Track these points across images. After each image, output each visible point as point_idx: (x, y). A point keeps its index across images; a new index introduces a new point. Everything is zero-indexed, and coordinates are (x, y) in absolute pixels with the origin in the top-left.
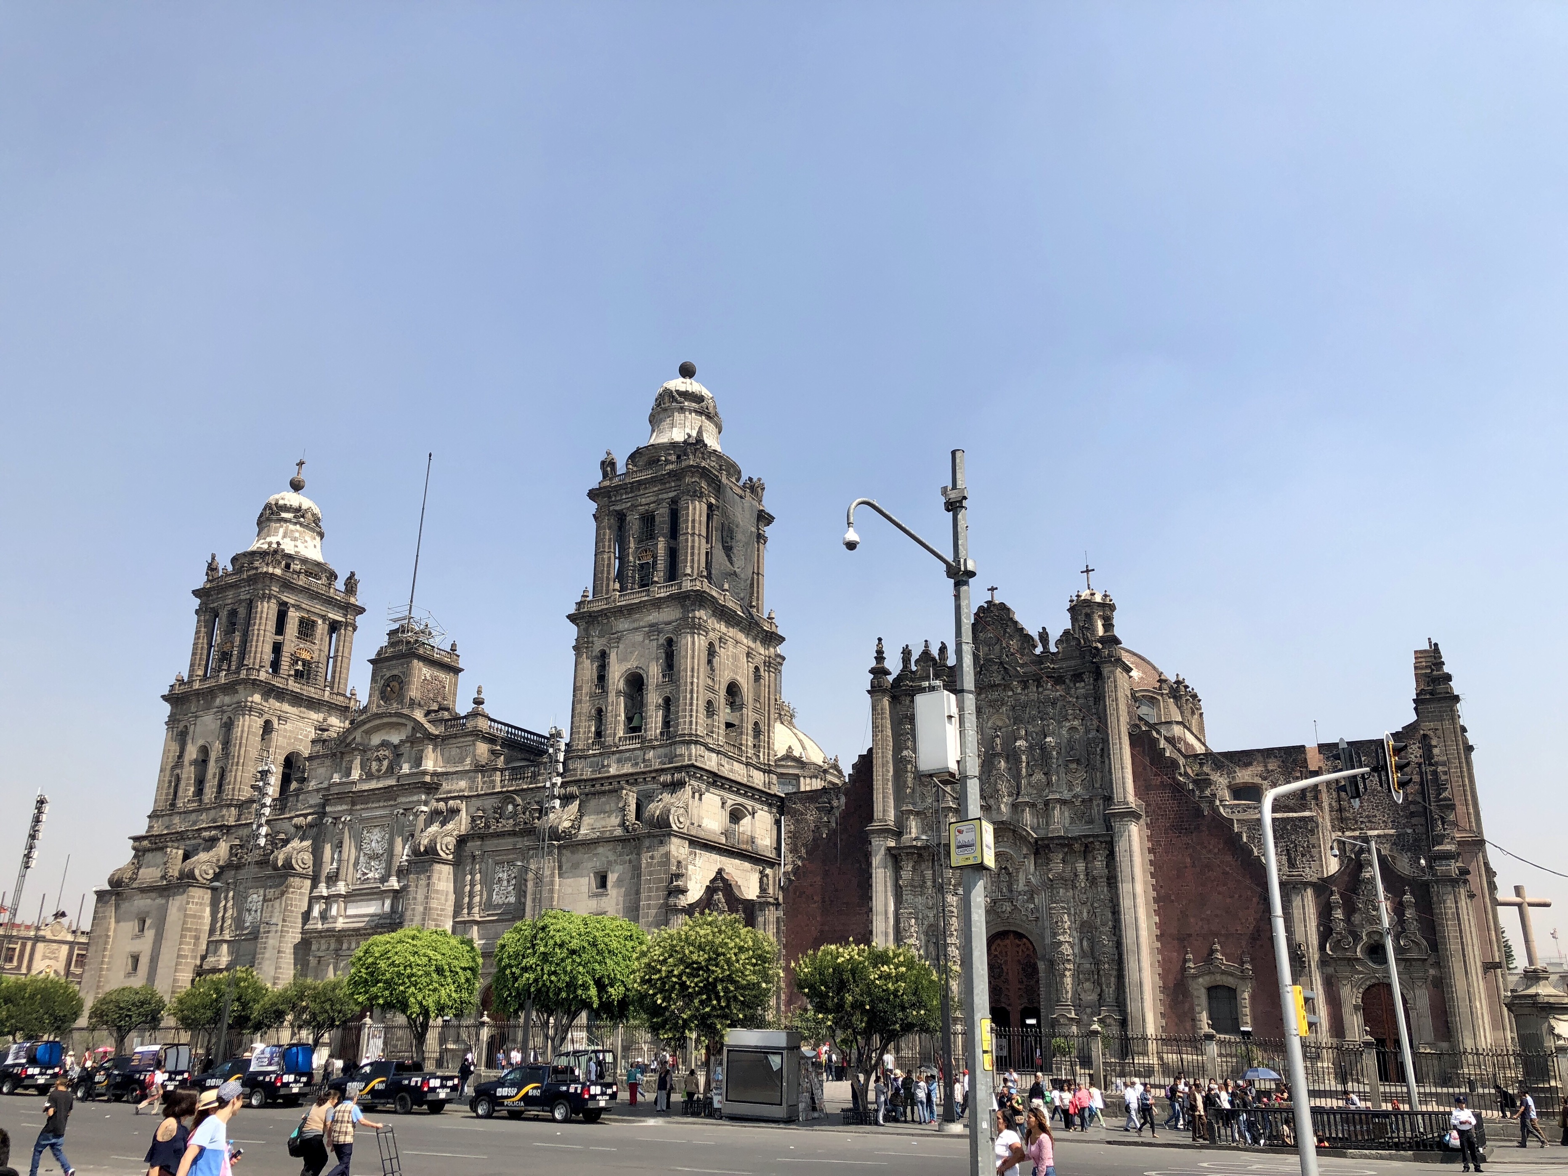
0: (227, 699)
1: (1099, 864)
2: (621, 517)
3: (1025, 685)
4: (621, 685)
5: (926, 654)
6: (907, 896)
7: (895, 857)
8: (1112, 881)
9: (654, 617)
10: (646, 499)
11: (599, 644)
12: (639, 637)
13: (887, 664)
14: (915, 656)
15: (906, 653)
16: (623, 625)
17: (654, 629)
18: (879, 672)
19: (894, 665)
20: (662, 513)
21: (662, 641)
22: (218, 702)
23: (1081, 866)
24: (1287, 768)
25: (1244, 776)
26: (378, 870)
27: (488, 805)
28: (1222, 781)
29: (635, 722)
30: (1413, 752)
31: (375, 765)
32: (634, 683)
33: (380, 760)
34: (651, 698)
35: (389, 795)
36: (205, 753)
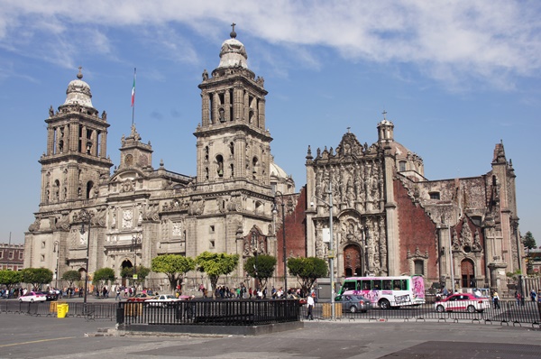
1: (382, 223)
2: (211, 95)
3: (359, 163)
4: (214, 159)
7: (315, 221)
8: (386, 228)
9: (226, 134)
11: (205, 144)
12: (220, 142)
14: (322, 151)
15: (319, 150)
16: (213, 137)
17: (226, 139)
18: (309, 158)
19: (314, 155)
20: (227, 94)
21: (229, 143)
23: (376, 223)
24: (448, 187)
25: (434, 189)
26: (130, 225)
27: (169, 202)
28: (427, 191)
29: (221, 173)
30: (490, 181)
31: (125, 188)
32: (220, 158)
33: (127, 186)
34: (226, 164)
35: (132, 198)
36: (58, 182)
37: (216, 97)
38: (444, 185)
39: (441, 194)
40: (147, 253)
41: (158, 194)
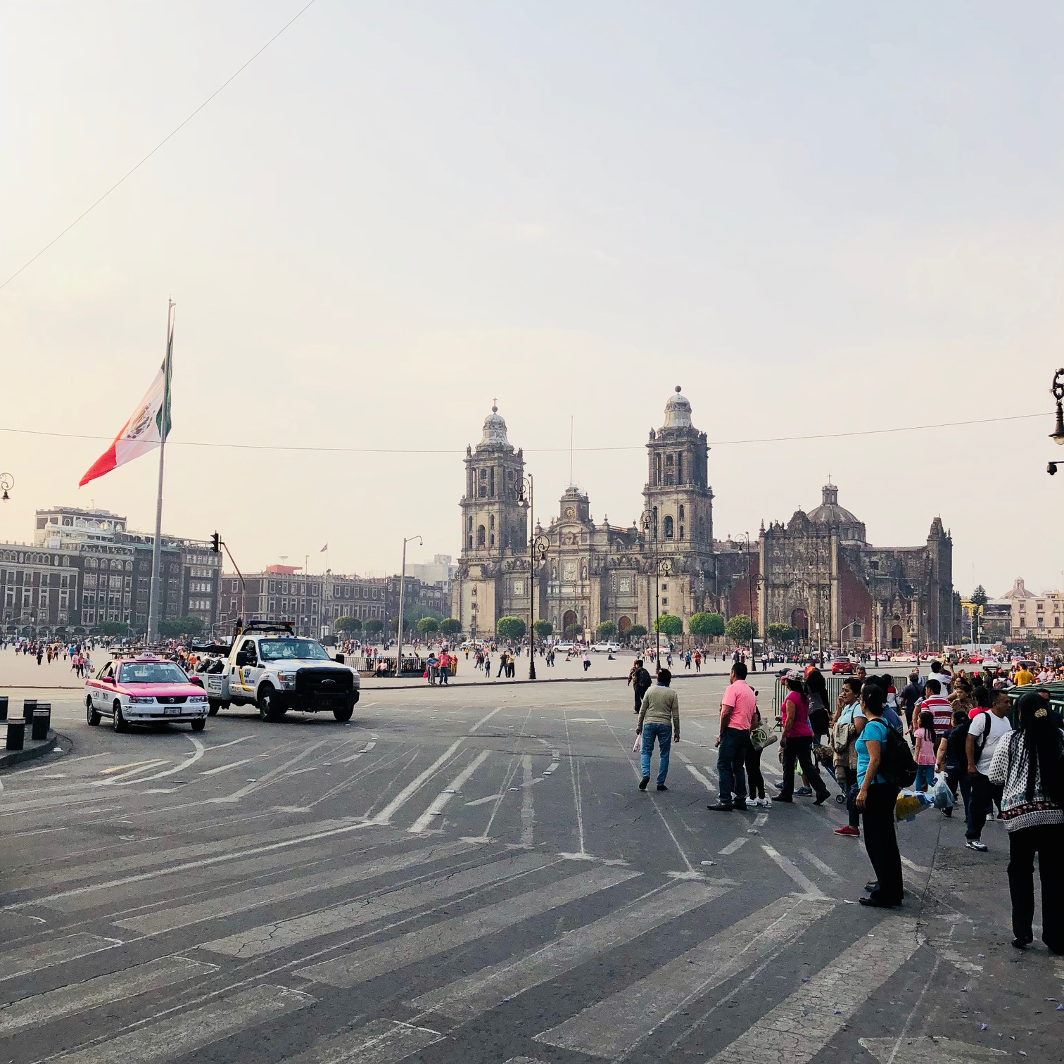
0: (491, 508)
2: (659, 455)
3: (808, 538)
4: (664, 519)
5: (777, 525)
6: (769, 598)
7: (766, 587)
8: (829, 597)
9: (675, 497)
10: (669, 450)
11: (654, 504)
12: (669, 503)
13: (765, 527)
14: (774, 525)
15: (771, 524)
16: (664, 498)
17: (677, 501)
18: (763, 530)
20: (675, 457)
21: (679, 505)
22: (485, 508)
23: (821, 592)
24: (887, 557)
25: (874, 559)
26: (573, 578)
27: (615, 557)
28: (867, 560)
29: (669, 533)
30: (925, 555)
31: (567, 540)
32: (669, 520)
33: (569, 538)
34: (675, 526)
35: (575, 551)
36: (482, 528)
37: (664, 457)
38: (883, 555)
39: (880, 564)
40: (595, 607)
41: (604, 549)
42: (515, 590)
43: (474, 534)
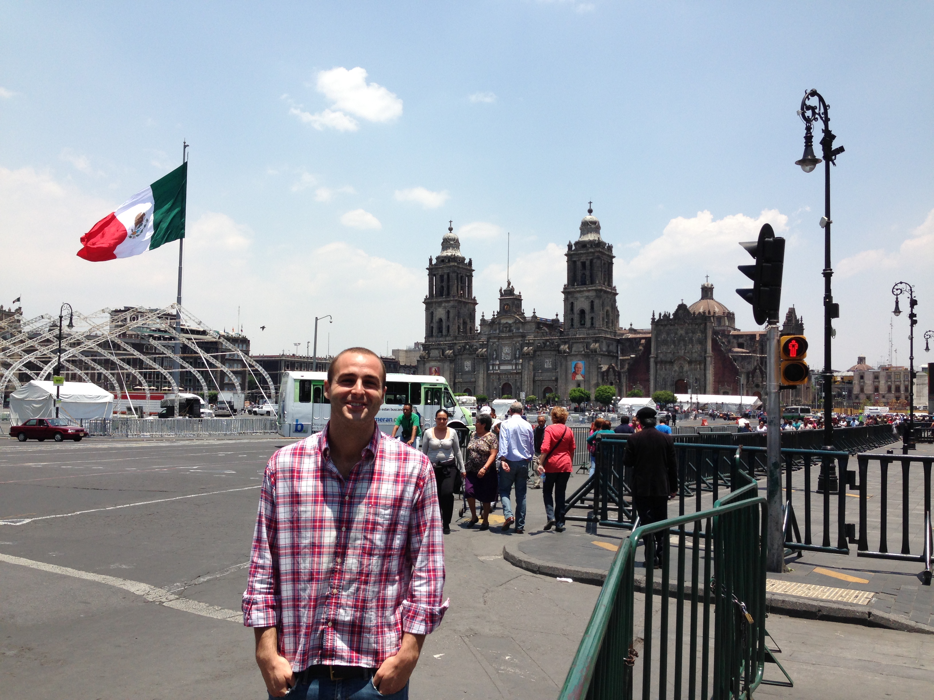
0: (446, 304)
1: (702, 366)
2: (575, 262)
3: (689, 324)
4: (578, 312)
5: (665, 315)
6: (658, 371)
7: (656, 363)
8: (705, 370)
9: (587, 294)
10: (583, 259)
11: (571, 300)
12: (583, 299)
13: (655, 317)
14: (662, 315)
15: (660, 314)
16: (578, 295)
17: (587, 297)
18: (653, 319)
19: (657, 317)
20: (588, 263)
21: (590, 301)
22: (443, 305)
23: (698, 366)
24: (751, 340)
25: (741, 340)
26: (509, 358)
27: (541, 342)
28: (735, 342)
29: (583, 322)
31: (505, 329)
32: (582, 312)
33: (506, 327)
34: (587, 317)
35: (510, 338)
36: (441, 320)
37: (579, 264)
38: (748, 338)
39: (745, 344)
40: (526, 379)
41: (533, 335)
42: (465, 367)
43: (435, 325)
